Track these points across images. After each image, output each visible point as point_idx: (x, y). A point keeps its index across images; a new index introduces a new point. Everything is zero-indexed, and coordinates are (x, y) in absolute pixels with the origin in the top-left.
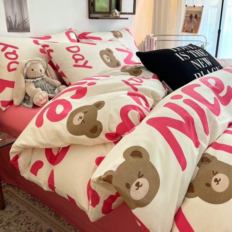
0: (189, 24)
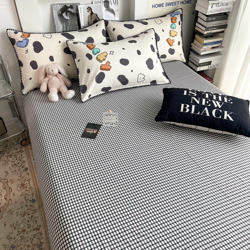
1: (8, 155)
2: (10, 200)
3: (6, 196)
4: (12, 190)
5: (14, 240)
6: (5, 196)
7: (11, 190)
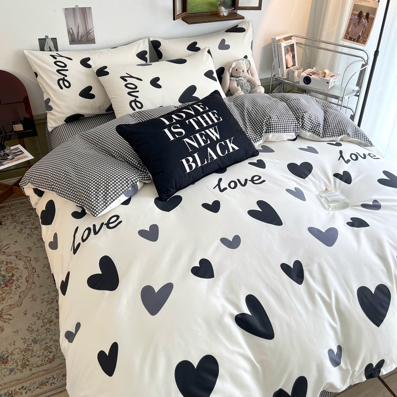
0: (355, 28)
1: (32, 227)
2: (33, 283)
3: (28, 279)
4: (36, 271)
5: (37, 333)
6: (26, 278)
7: (34, 270)
